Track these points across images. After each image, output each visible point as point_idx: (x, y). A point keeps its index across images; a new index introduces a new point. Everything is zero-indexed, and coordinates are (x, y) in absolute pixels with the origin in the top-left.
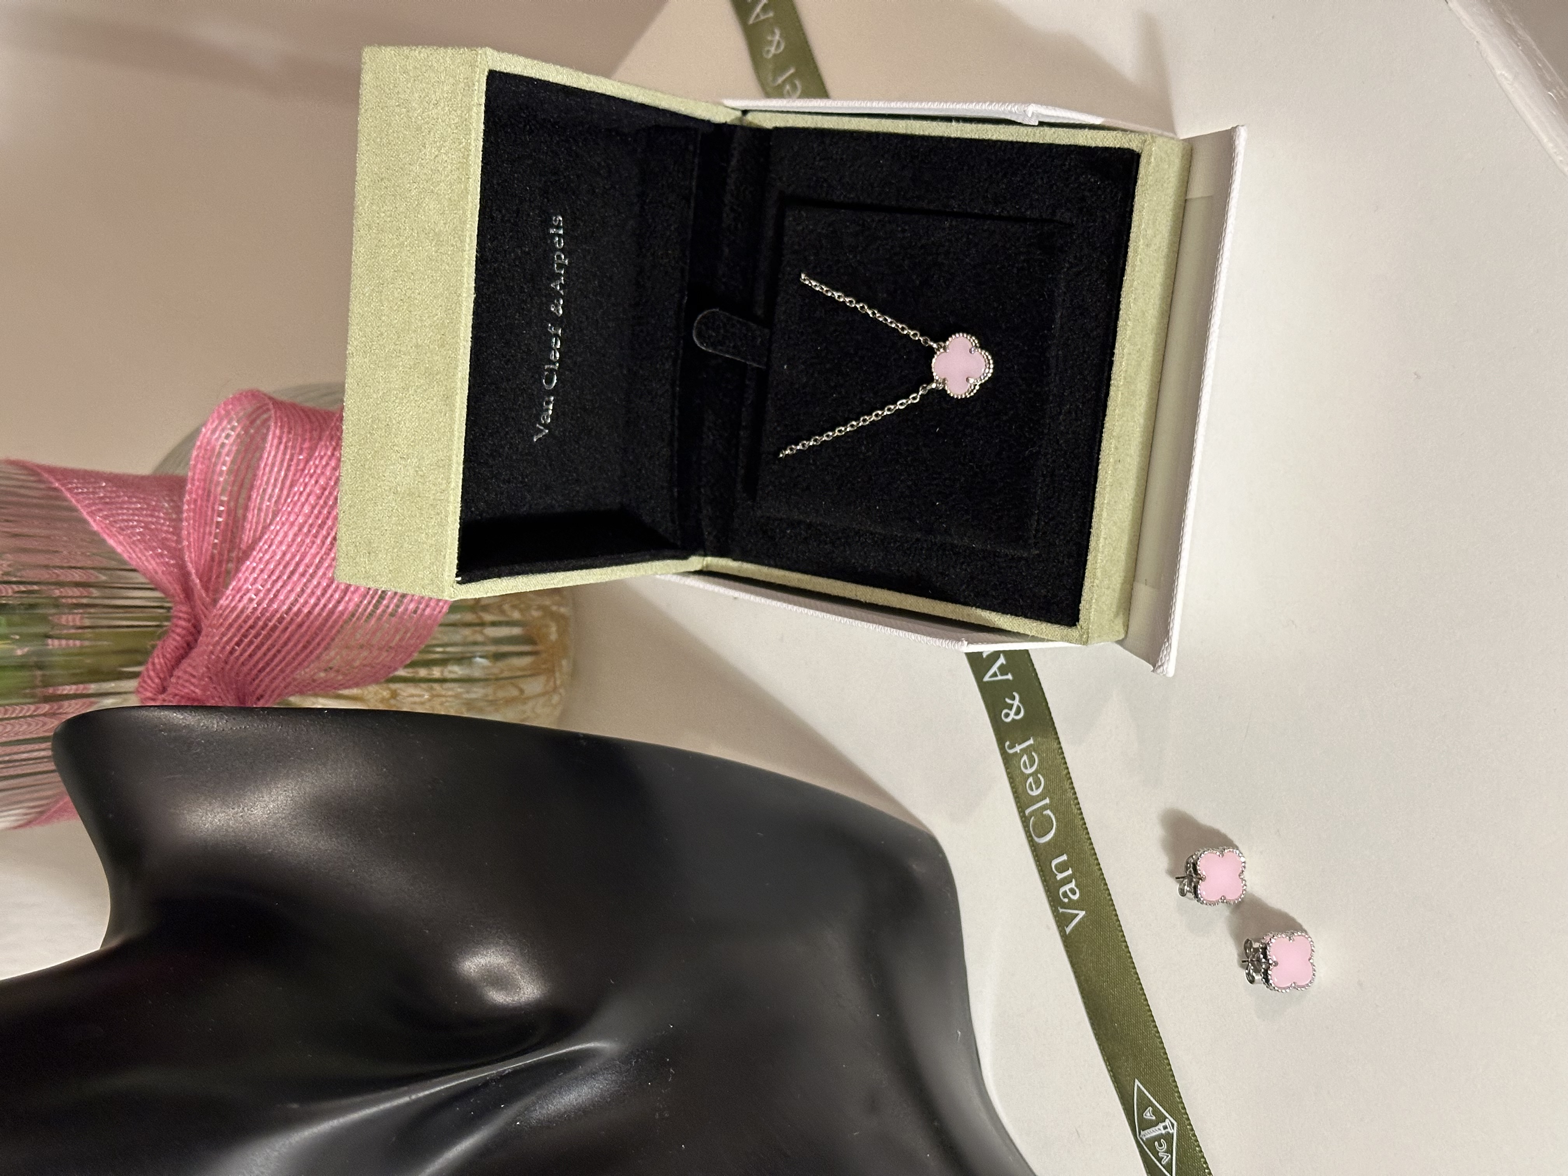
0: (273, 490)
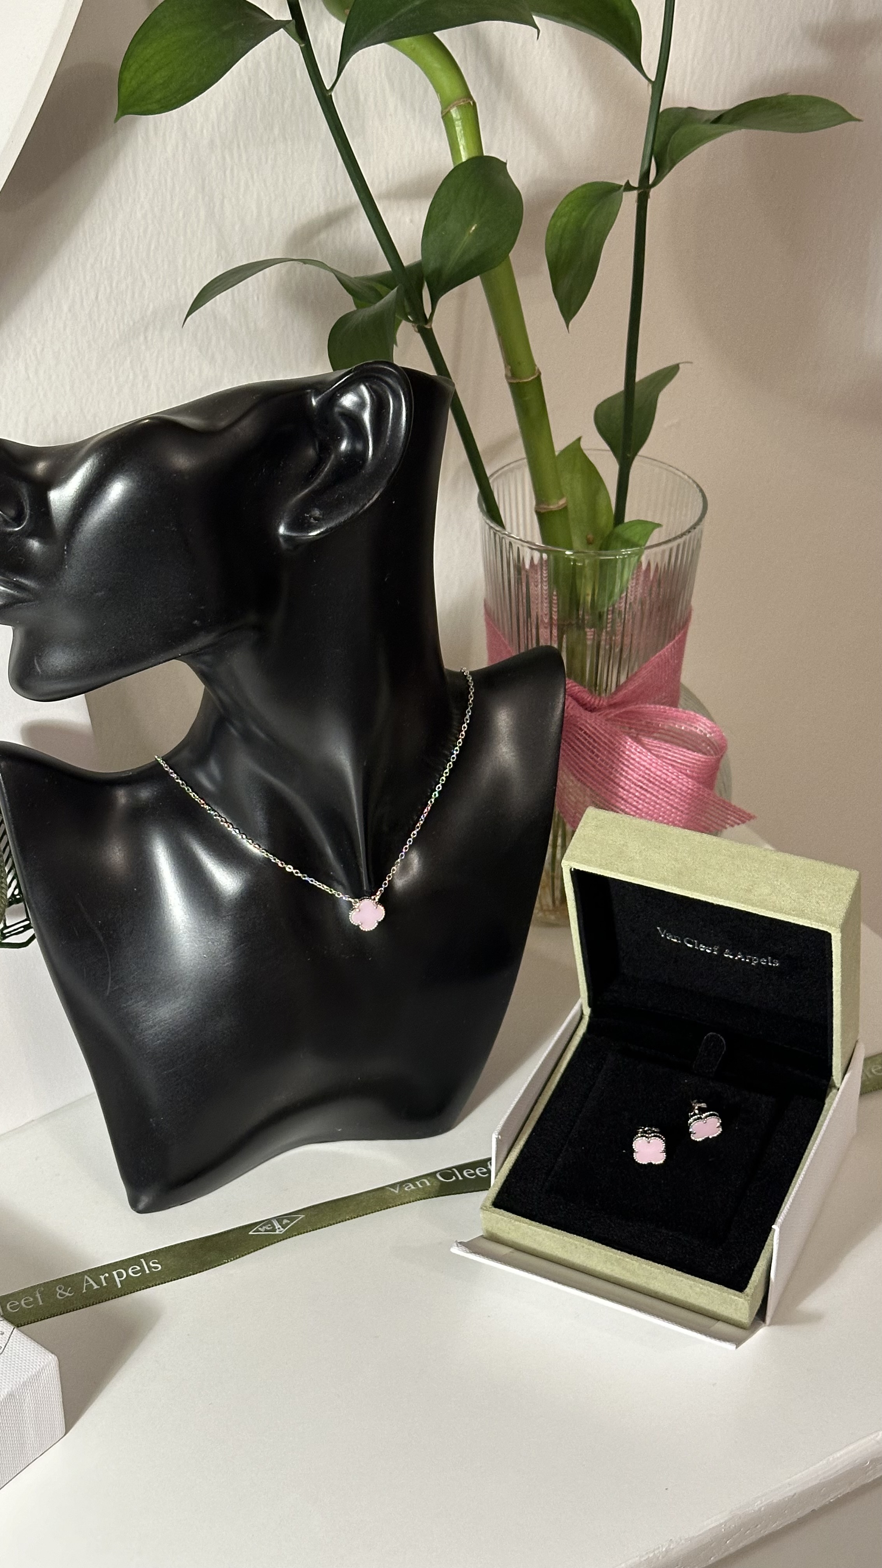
0: (670, 755)
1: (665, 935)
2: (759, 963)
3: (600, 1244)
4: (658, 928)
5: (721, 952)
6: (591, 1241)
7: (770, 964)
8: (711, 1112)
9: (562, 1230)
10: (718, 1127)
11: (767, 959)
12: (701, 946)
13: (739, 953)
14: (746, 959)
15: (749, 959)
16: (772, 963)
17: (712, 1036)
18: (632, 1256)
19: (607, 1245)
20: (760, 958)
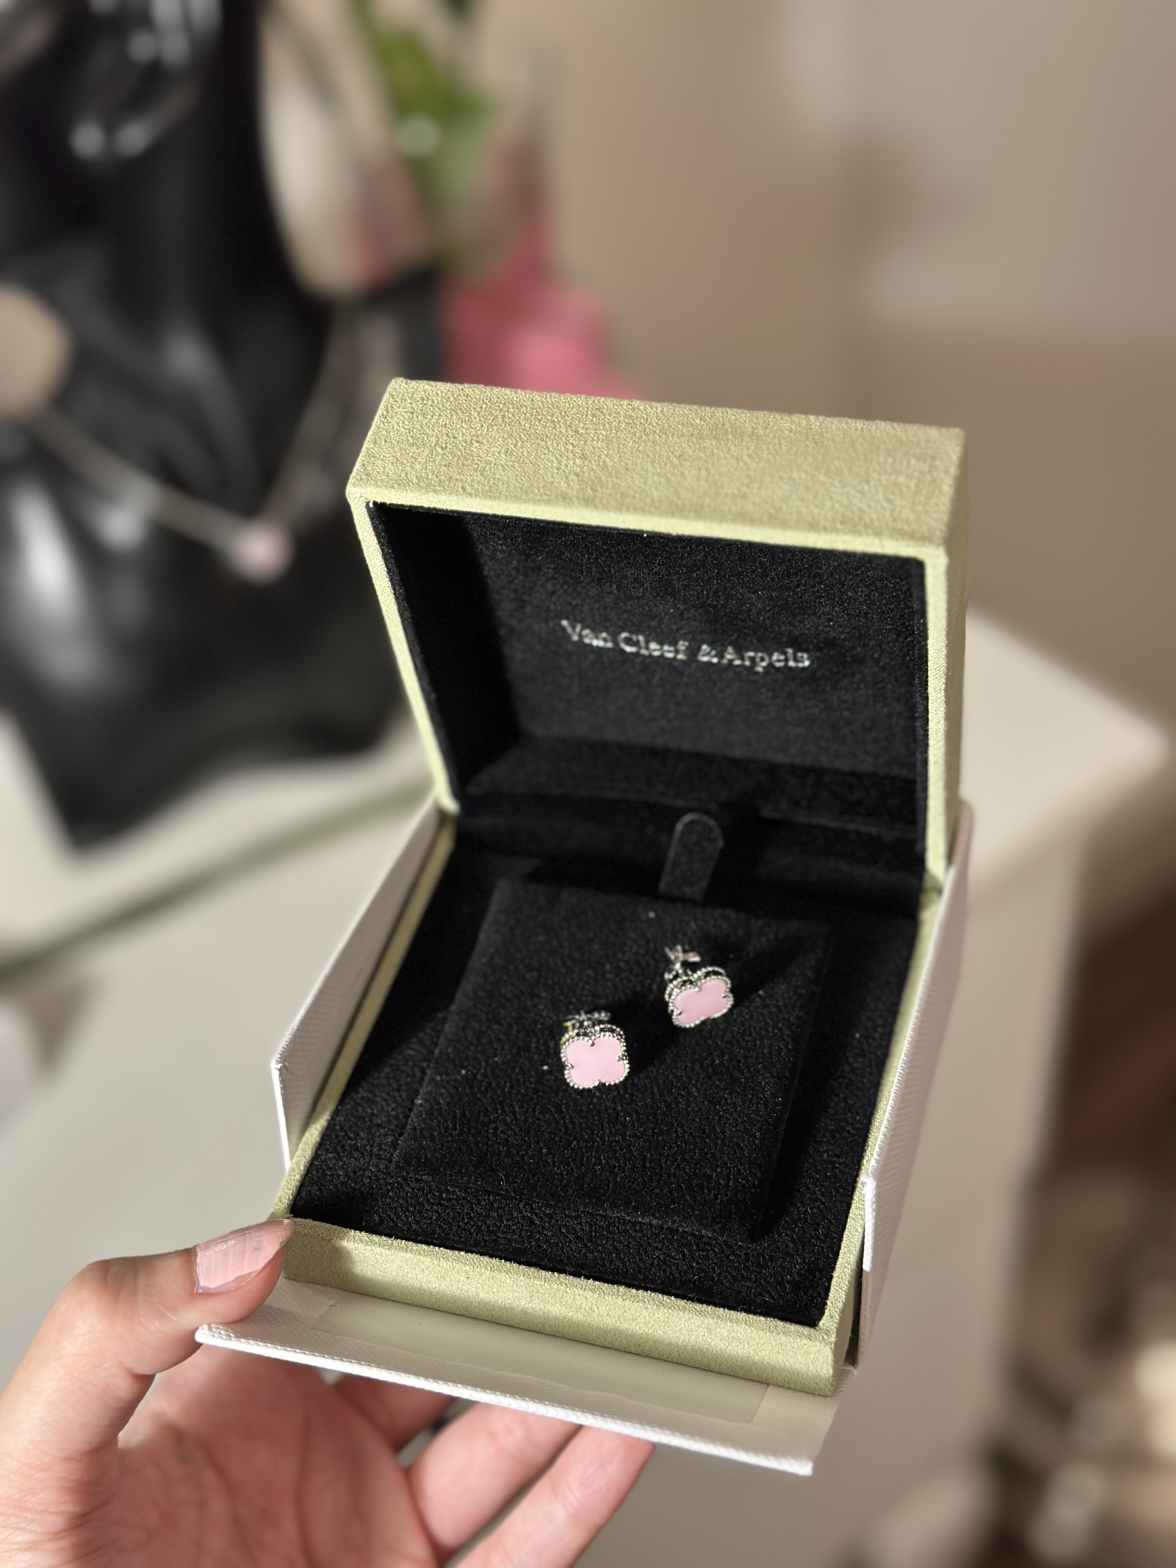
1: (580, 636)
2: (771, 665)
3: (515, 1265)
4: (565, 623)
5: (693, 652)
6: (495, 1261)
7: (792, 664)
8: (710, 969)
9: (435, 1245)
10: (724, 997)
11: (785, 653)
12: (653, 646)
13: (730, 649)
14: (742, 658)
15: (752, 659)
16: (796, 660)
17: (692, 823)
18: (582, 1281)
19: (529, 1264)
20: (770, 655)
